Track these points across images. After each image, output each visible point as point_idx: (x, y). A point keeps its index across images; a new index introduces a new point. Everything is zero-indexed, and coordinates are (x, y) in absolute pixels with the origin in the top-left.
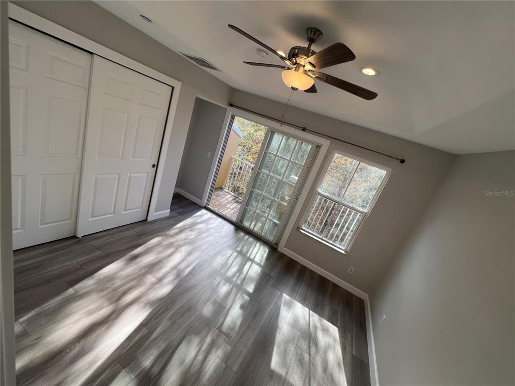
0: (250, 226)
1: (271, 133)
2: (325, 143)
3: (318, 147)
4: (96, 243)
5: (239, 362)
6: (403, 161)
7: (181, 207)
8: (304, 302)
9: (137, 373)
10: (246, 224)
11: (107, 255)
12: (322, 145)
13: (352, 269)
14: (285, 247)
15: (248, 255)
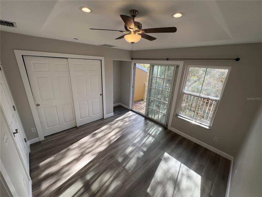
0: (152, 117)
1: (152, 67)
2: (181, 63)
3: (178, 66)
4: (83, 129)
5: (130, 185)
6: (238, 60)
7: (120, 111)
8: (178, 158)
9: (85, 181)
10: (150, 116)
11: (86, 133)
12: (179, 65)
13: (216, 139)
14: (171, 127)
15: (149, 132)
